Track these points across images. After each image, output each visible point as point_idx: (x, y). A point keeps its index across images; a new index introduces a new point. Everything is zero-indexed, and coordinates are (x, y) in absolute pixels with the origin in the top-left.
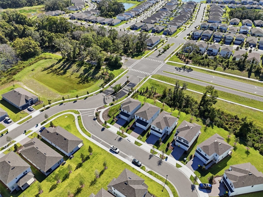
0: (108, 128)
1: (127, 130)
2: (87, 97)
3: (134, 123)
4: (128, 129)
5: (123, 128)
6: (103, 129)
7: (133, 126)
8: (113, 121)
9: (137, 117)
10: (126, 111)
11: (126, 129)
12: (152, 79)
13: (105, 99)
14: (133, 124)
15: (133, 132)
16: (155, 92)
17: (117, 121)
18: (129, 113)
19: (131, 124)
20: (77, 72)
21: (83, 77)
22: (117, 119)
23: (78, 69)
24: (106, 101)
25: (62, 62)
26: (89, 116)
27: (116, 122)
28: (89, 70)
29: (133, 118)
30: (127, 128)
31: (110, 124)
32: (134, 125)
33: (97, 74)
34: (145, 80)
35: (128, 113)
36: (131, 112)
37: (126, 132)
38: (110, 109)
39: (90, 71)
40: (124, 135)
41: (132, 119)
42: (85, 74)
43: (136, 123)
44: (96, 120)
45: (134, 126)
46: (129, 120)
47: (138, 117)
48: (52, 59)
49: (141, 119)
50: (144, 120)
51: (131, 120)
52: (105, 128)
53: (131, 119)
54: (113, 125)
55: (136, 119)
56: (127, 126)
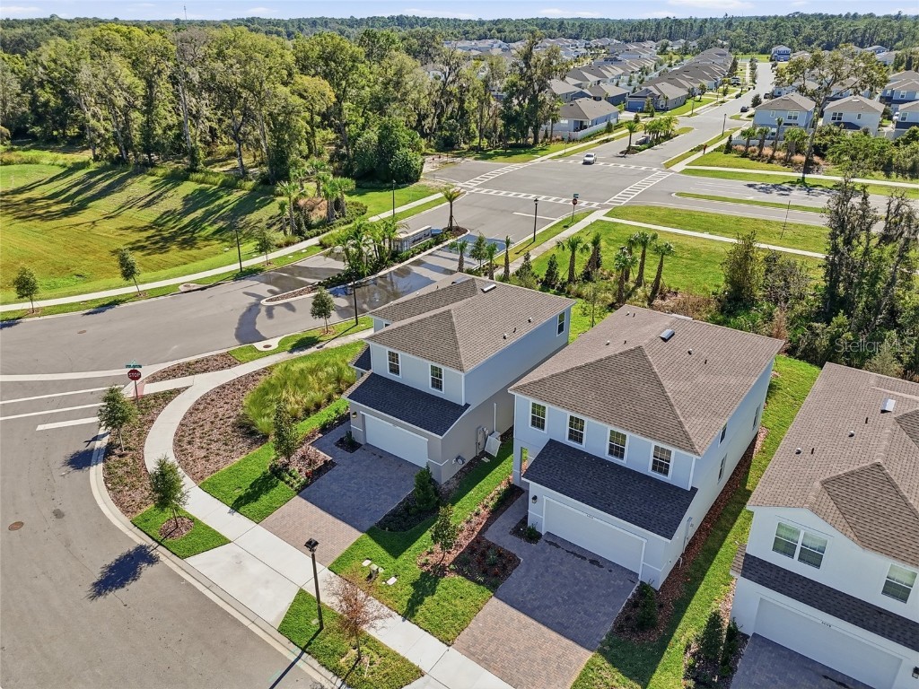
0: (193, 551)
1: (425, 585)
2: (123, 301)
3: (514, 494)
4: (440, 571)
5: (374, 558)
6: (123, 571)
7: (490, 537)
8: (277, 473)
9: (538, 422)
10: (415, 372)
11: (415, 572)
12: (616, 224)
13: (263, 310)
14: (496, 512)
15: (495, 606)
16: (658, 277)
17: (316, 474)
18: (455, 388)
19: (467, 514)
20: (148, 205)
21: (173, 228)
22: (323, 456)
23: (155, 195)
24: (262, 323)
25: (80, 174)
26: (40, 428)
27: (299, 492)
28: (221, 193)
29: (494, 445)
30: (424, 551)
31: (237, 506)
32: (507, 521)
33: (258, 209)
34: (566, 227)
35: (437, 384)
36: (469, 368)
37: (409, 614)
38: (275, 373)
39: (221, 197)
40: (376, 646)
41: (485, 454)
42: (186, 212)
43: (535, 488)
44: (96, 472)
45: (501, 536)
46: (446, 473)
47: (557, 426)
48: (38, 163)
49: (596, 441)
50: (639, 454)
51: (476, 470)
52: (161, 552)
53: (477, 459)
54: (258, 518)
55: (529, 443)
56: (428, 534)
